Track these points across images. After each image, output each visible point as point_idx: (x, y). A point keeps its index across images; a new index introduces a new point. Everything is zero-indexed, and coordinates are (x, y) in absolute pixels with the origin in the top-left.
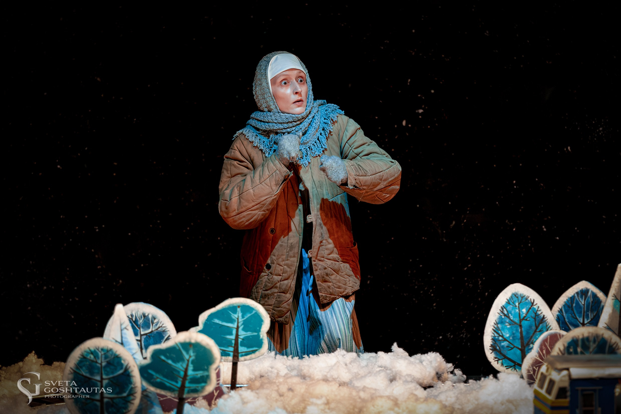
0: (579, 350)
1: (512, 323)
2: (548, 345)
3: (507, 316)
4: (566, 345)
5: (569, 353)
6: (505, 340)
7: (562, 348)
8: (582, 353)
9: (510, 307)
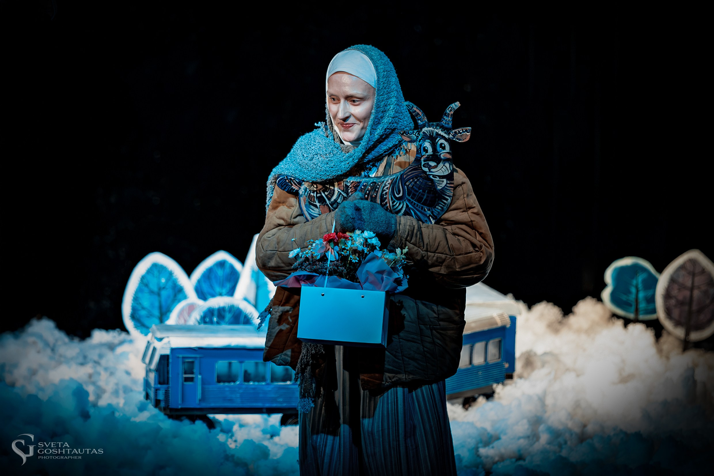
0: (215, 319)
1: (152, 292)
2: (185, 314)
3: (147, 285)
4: (202, 314)
5: (205, 323)
6: (143, 308)
7: (198, 318)
8: (218, 323)
9: (149, 277)
